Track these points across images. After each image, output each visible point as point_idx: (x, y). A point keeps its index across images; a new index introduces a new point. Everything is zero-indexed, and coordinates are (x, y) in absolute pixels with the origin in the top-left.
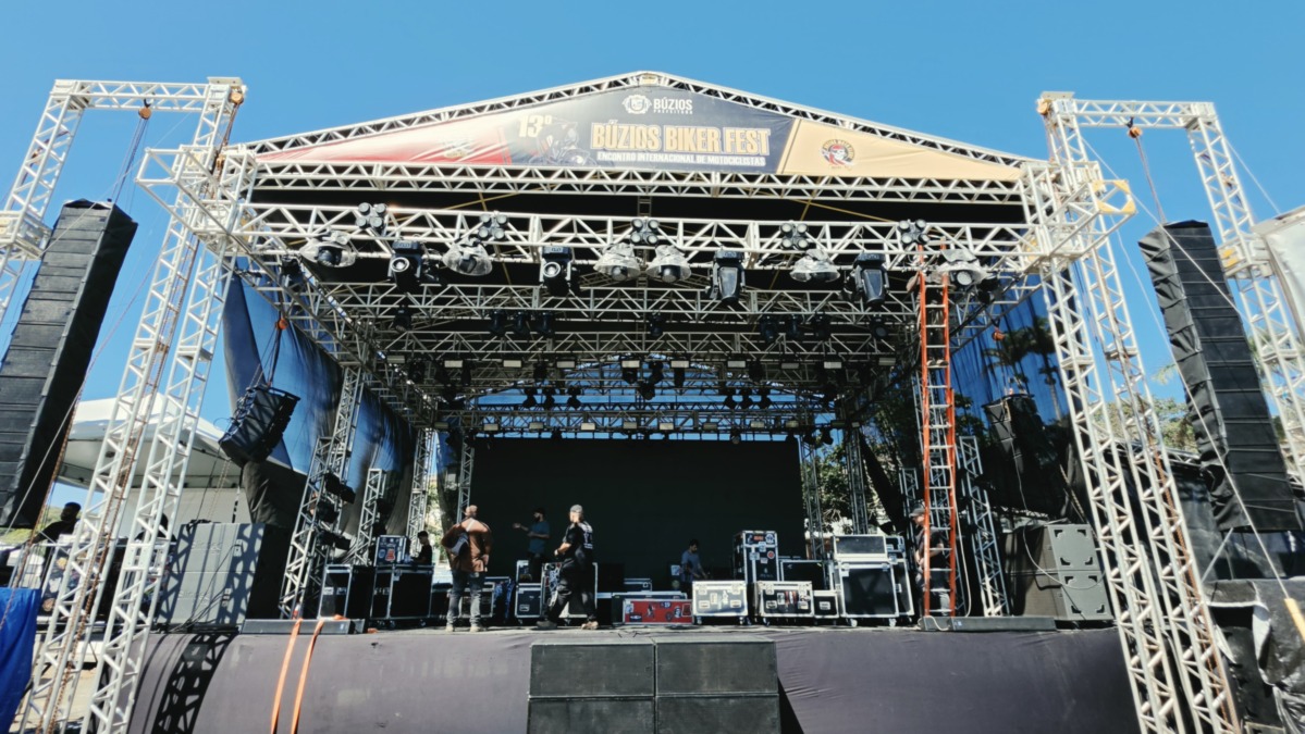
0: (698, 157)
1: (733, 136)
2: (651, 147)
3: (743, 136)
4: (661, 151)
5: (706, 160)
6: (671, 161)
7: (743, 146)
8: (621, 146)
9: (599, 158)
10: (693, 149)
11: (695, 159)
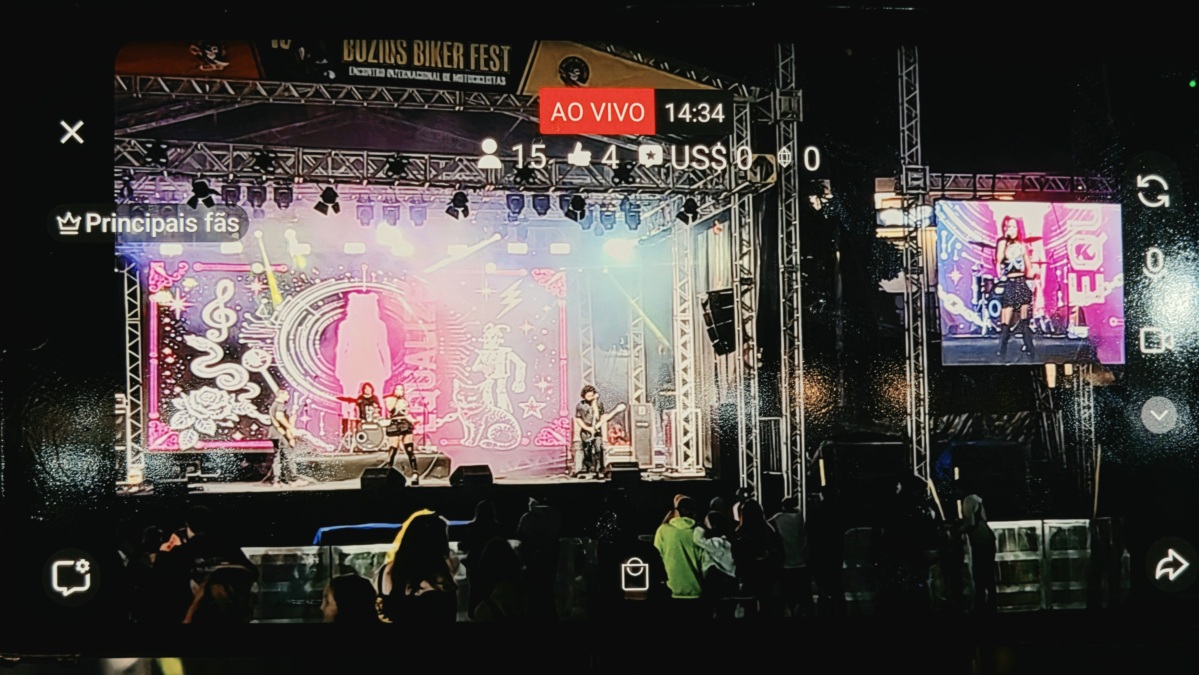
0: (444, 75)
1: (477, 51)
2: (400, 62)
3: (487, 51)
4: (410, 66)
5: (451, 78)
6: (418, 78)
7: (487, 64)
8: (371, 60)
9: (351, 74)
10: (440, 65)
11: (441, 77)
